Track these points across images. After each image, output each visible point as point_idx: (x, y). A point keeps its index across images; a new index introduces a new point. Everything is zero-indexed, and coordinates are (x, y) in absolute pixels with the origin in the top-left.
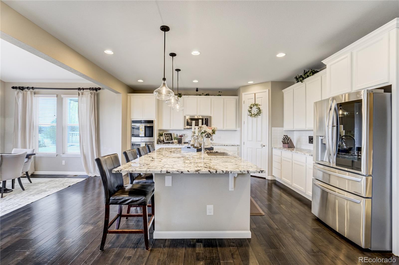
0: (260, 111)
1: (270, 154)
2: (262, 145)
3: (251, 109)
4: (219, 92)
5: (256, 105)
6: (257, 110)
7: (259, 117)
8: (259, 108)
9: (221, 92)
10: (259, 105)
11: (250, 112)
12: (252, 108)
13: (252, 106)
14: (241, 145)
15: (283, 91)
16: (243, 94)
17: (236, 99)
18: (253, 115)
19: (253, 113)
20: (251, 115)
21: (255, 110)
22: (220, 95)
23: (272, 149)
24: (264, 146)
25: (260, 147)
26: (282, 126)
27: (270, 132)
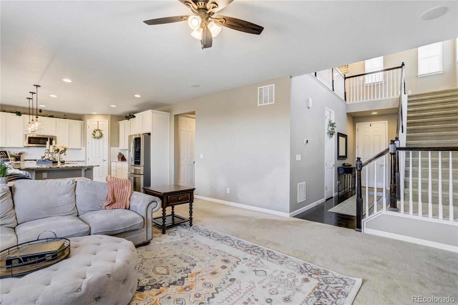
0: (102, 135)
1: (110, 166)
2: (103, 160)
3: (94, 133)
4: (65, 115)
5: (99, 130)
6: (100, 134)
7: (101, 140)
8: (101, 133)
9: (67, 116)
10: (101, 131)
11: (94, 135)
12: (96, 132)
13: (95, 131)
14: (86, 161)
15: (119, 122)
16: (88, 120)
17: (82, 124)
18: (96, 138)
19: (96, 136)
20: (95, 138)
21: (97, 134)
22: (66, 118)
23: (111, 162)
24: (105, 160)
25: (102, 161)
26: (119, 147)
27: (109, 151)
